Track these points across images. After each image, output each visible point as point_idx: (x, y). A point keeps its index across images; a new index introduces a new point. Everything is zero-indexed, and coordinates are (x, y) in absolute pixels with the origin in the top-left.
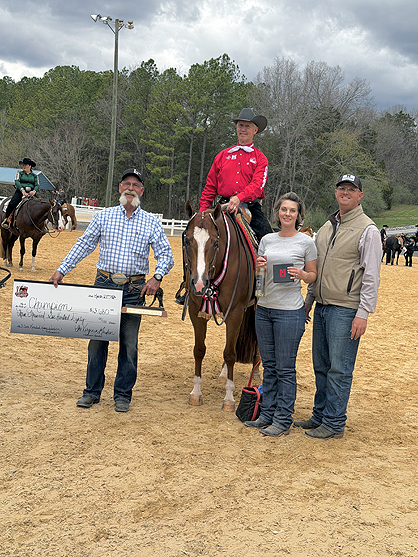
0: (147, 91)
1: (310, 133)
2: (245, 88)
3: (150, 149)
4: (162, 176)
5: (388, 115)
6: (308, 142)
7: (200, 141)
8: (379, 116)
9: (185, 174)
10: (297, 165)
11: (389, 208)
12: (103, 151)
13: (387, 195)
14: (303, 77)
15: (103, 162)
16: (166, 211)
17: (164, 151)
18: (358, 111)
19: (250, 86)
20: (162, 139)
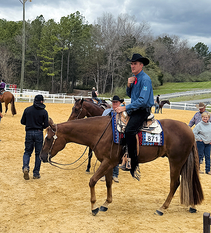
0: (40, 30)
1: (121, 49)
2: (88, 28)
3: (42, 59)
4: (48, 72)
5: (160, 38)
6: (120, 53)
7: (67, 54)
8: (155, 39)
9: (60, 71)
10: (115, 65)
11: (162, 85)
12: (19, 61)
13: (161, 78)
14: (116, 21)
15: (19, 66)
16: (51, 89)
17: (49, 60)
18: (144, 37)
19: (91, 26)
20: (47, 54)
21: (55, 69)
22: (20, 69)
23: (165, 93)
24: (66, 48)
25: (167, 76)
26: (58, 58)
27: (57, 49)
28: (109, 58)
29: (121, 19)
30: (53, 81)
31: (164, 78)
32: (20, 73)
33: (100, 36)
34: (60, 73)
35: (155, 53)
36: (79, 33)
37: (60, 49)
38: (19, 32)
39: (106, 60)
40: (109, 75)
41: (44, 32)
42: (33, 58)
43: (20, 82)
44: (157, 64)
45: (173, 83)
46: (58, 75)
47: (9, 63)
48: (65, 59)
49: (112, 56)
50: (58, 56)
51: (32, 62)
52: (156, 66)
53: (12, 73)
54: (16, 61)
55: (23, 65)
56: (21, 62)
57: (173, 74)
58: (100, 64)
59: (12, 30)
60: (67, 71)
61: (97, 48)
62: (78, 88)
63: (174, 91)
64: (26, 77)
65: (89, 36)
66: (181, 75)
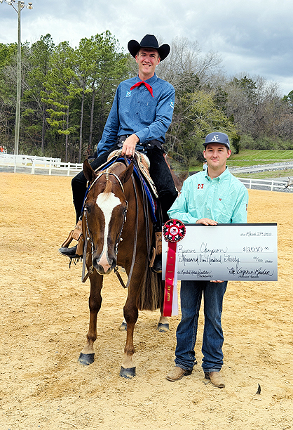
0: (46, 59)
3: (49, 106)
4: (60, 128)
5: (236, 80)
7: (89, 100)
8: (229, 80)
9: (78, 126)
11: (237, 153)
12: (10, 108)
13: (236, 142)
15: (12, 117)
16: (64, 155)
17: (60, 108)
18: (212, 76)
20: (58, 98)
21: (71, 124)
22: (12, 122)
23: (242, 165)
24: (88, 89)
25: (246, 139)
26: (75, 106)
27: (73, 90)
30: (67, 144)
31: (242, 143)
32: (13, 127)
34: (78, 130)
35: (228, 103)
36: (109, 65)
37: (79, 90)
38: (11, 61)
41: (52, 62)
42: (34, 105)
44: (232, 119)
45: (254, 151)
46: (76, 134)
48: (87, 108)
50: (76, 102)
51: (32, 111)
52: (229, 123)
54: (6, 109)
55: (18, 113)
56: (15, 111)
57: (255, 137)
60: (89, 127)
63: (256, 163)
64: (22, 135)
65: (125, 72)
66: (268, 139)
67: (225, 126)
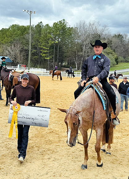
1: (91, 42)
2: (70, 29)
3: (42, 49)
5: (115, 35)
7: (57, 46)
10: (88, 52)
11: (117, 64)
12: (27, 50)
13: (116, 60)
14: (88, 25)
15: (27, 53)
16: (47, 68)
17: (46, 49)
18: (106, 35)
19: (72, 28)
20: (45, 46)
21: (50, 55)
22: (28, 55)
23: (119, 69)
24: (57, 42)
25: (121, 58)
26: (52, 48)
27: (51, 42)
28: (84, 48)
29: (91, 24)
30: (49, 63)
31: (119, 60)
32: (28, 57)
33: (78, 34)
34: (53, 57)
35: (113, 44)
36: (65, 32)
37: (53, 42)
38: (27, 32)
39: (82, 49)
40: (84, 59)
41: (43, 32)
42: (36, 48)
43: (28, 63)
44: (114, 51)
45: (124, 63)
46: (52, 59)
47: (21, 51)
48: (56, 49)
49: (86, 46)
50: (52, 47)
51: (35, 51)
52: (113, 53)
53: (23, 57)
54: (25, 50)
55: (30, 52)
56: (29, 51)
57: (124, 57)
58: (78, 51)
59: (23, 31)
60: (57, 56)
61: (76, 42)
62: (65, 67)
63: (125, 68)
64: (31, 60)
65: (71, 34)
67: (112, 54)
